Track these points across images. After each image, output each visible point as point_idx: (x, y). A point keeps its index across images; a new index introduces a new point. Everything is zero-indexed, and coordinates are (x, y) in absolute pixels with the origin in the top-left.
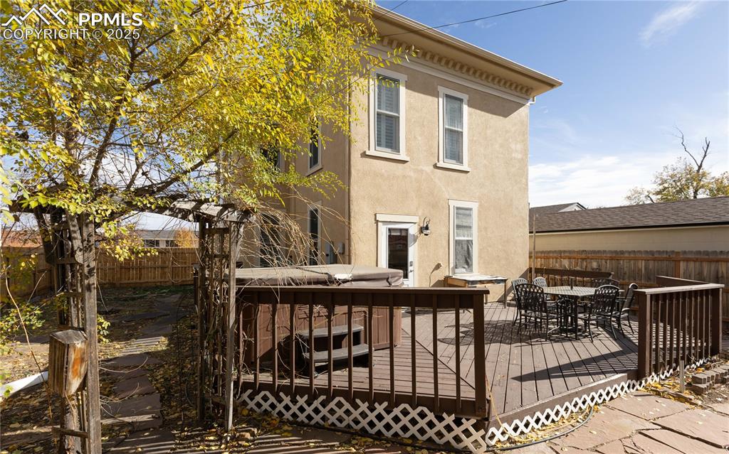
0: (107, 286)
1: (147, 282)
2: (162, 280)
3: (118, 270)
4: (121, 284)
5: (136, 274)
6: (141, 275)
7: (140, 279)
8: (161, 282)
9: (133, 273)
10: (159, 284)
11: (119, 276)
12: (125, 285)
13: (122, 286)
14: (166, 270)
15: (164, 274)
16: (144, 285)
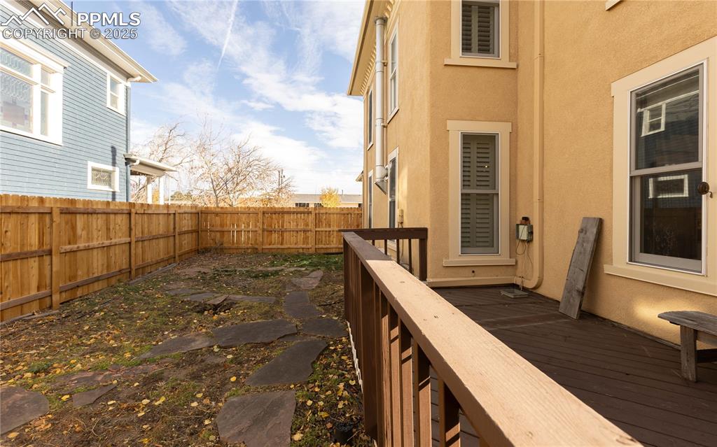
0: (249, 251)
1: (289, 248)
2: (304, 246)
3: (260, 232)
4: (263, 249)
5: (278, 237)
6: (283, 239)
7: (282, 244)
8: (303, 248)
9: (275, 236)
10: (301, 251)
11: (261, 240)
12: (267, 251)
13: (264, 251)
14: (309, 234)
15: (306, 238)
16: (286, 252)
